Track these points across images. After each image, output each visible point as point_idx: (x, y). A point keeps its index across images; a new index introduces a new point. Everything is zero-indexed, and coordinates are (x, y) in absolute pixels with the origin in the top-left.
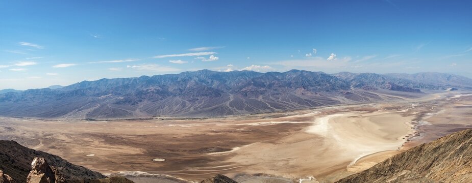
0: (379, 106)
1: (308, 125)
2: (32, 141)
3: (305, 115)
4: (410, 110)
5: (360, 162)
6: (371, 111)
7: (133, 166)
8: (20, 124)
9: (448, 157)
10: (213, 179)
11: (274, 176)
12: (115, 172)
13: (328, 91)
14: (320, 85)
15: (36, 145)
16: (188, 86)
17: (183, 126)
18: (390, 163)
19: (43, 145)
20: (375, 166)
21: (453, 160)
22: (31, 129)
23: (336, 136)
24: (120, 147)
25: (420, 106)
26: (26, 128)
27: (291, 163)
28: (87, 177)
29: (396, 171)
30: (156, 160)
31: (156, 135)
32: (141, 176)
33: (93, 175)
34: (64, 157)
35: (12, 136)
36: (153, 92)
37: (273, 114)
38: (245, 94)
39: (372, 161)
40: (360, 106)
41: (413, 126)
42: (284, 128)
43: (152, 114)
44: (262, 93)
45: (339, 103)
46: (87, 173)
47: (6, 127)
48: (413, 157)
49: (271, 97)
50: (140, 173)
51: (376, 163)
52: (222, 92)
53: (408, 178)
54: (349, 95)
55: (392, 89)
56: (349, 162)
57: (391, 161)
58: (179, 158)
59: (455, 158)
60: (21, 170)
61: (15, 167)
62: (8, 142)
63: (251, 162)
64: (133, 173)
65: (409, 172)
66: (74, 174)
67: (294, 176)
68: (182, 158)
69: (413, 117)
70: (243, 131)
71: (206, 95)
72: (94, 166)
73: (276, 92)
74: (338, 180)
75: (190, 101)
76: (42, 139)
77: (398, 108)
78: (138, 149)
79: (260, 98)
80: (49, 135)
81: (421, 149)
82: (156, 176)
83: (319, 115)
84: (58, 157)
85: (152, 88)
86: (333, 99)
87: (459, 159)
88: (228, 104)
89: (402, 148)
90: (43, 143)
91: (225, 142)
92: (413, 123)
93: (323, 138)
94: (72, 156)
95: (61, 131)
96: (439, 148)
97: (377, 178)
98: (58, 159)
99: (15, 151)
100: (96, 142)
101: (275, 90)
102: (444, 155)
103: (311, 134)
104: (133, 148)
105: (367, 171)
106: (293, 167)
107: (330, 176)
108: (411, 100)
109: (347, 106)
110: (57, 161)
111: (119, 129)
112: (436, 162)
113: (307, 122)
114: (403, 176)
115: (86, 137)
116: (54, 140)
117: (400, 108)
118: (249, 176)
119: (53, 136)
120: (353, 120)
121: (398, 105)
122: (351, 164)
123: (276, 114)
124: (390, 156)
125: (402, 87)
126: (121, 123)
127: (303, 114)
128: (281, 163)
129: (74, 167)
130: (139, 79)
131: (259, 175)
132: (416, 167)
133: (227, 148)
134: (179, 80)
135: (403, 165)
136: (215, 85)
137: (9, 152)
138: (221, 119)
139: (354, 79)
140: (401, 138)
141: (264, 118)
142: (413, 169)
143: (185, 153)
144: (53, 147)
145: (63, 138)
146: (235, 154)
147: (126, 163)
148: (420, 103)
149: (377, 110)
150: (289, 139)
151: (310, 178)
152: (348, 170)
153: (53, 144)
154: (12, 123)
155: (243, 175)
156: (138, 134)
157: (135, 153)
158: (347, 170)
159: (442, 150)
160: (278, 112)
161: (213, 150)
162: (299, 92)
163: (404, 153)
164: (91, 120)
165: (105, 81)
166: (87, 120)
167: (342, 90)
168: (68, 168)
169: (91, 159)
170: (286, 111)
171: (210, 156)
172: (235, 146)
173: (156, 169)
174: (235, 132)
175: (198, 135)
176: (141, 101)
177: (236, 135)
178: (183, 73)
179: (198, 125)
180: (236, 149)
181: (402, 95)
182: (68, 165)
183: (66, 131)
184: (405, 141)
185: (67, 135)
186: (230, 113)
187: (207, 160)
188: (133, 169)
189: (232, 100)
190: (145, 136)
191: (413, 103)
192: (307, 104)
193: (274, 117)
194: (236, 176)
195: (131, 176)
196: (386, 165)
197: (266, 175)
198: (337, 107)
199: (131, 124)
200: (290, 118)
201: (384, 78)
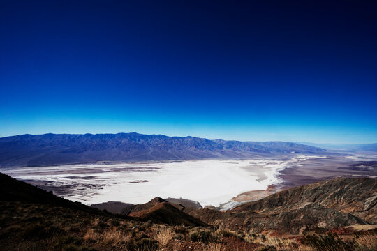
9: (329, 197)
13: (209, 149)
14: (205, 146)
16: (122, 142)
38: (160, 148)
49: (176, 151)
52: (146, 146)
54: (223, 153)
55: (251, 150)
59: (336, 198)
71: (136, 148)
85: (95, 142)
86: (213, 154)
88: (149, 153)
96: (317, 189)
102: (324, 195)
112: (318, 199)
125: (257, 150)
134: (116, 138)
136: (141, 142)
139: (225, 144)
159: (320, 191)
162: (192, 149)
167: (219, 150)
176: (85, 151)
186: (151, 159)
189: (152, 151)
201: (245, 144)
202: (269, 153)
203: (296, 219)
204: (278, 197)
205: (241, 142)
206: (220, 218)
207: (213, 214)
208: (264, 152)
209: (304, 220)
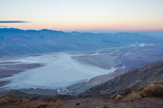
9: (154, 75)
18: (120, 79)
21: (158, 77)
48: (132, 75)
57: (120, 77)
59: (159, 75)
77: (108, 52)
81: (137, 71)
87: (161, 77)
88: (2, 48)
96: (147, 70)
102: (151, 74)
105: (107, 83)
112: (147, 78)
121: (108, 50)
123: (36, 54)
141: (29, 56)
148: (120, 49)
151: (64, 89)
159: (149, 71)
163: (127, 73)
186: (5, 54)
191: (116, 49)
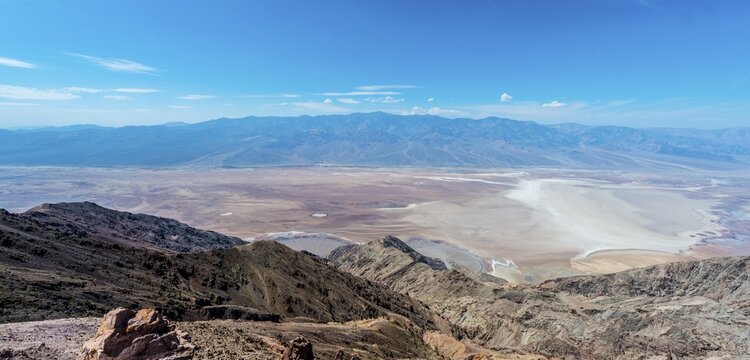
0: (633, 175)
1: (509, 187)
2: (128, 199)
3: (506, 175)
4: (707, 190)
5: (593, 258)
6: (618, 182)
7: (286, 224)
8: (105, 177)
10: (382, 241)
11: (458, 248)
12: (261, 235)
13: (540, 147)
14: (529, 138)
15: (135, 205)
16: (358, 129)
17: (350, 174)
19: (147, 205)
20: (628, 271)
22: (127, 183)
23: (551, 210)
24: (269, 200)
25: (735, 186)
26: (117, 181)
27: (482, 234)
28: (219, 246)
29: (677, 292)
30: (316, 215)
31: (316, 185)
32: (297, 237)
33: (228, 243)
34: (184, 219)
35: (87, 195)
36: (315, 134)
37: (461, 168)
38: (427, 142)
39: (619, 261)
40: (597, 172)
41: (716, 218)
42: (476, 188)
43: (313, 160)
44: (448, 142)
45: (560, 164)
46: (219, 240)
47: (75, 183)
48: (720, 276)
49: (460, 148)
50: (295, 233)
51: (627, 268)
52: (399, 138)
53: (713, 314)
54: (575, 155)
55: (663, 151)
56: (575, 253)
58: (343, 212)
60: (97, 246)
61: (83, 243)
62: (75, 204)
63: (429, 224)
64: (285, 234)
65: (714, 304)
66: (197, 244)
67: (484, 254)
68: (349, 213)
69: (716, 203)
70: (422, 185)
71: (381, 141)
72: (230, 229)
73: (466, 143)
74: (555, 278)
75: (360, 146)
76: (148, 196)
78: (293, 203)
79: (446, 148)
80: (161, 189)
82: (315, 236)
83: (525, 177)
84: (172, 220)
85: (315, 130)
86: (549, 157)
88: (405, 152)
89: (689, 253)
90: (148, 202)
91: (400, 197)
92: (715, 213)
93: (531, 209)
94: (197, 218)
95: (182, 183)
97: (632, 295)
98: (172, 223)
99: (91, 218)
100: (236, 197)
101: (466, 140)
103: (514, 201)
104: (287, 202)
105: (611, 276)
106: (483, 240)
107: (541, 267)
108: (708, 172)
109: (572, 170)
110: (170, 226)
111: (270, 178)
113: (510, 184)
114: (698, 309)
115: (221, 190)
116: (168, 196)
117: (681, 183)
118: (426, 241)
119: (168, 191)
120: (584, 191)
121: (677, 179)
122: (578, 257)
123: (465, 169)
124: (661, 262)
125: (684, 150)
126: (273, 171)
127: (503, 172)
128: (469, 232)
129: (199, 234)
130: (298, 118)
131: (437, 242)
132: (733, 297)
133: (402, 203)
134: (348, 122)
135: (696, 285)
136: (391, 129)
137: (76, 220)
138: (396, 170)
139: (586, 134)
140: (686, 234)
141: (449, 172)
142: (724, 301)
143: (351, 207)
144: (167, 207)
145: (183, 192)
146: (410, 212)
147: (277, 221)
148: (732, 179)
149: (630, 181)
150: (482, 203)
151: (508, 262)
152: (573, 266)
153: (167, 202)
154: (90, 175)
155: (419, 239)
156: (295, 184)
157: (290, 207)
158: (570, 266)
160: (468, 167)
161: (385, 204)
162: (498, 145)
164: (230, 167)
165: (252, 119)
166: (224, 167)
167: (565, 148)
168: (189, 236)
169: (227, 219)
170: (479, 167)
171: (380, 212)
172: (411, 202)
173: (316, 227)
174: (413, 185)
175: (368, 186)
176: (299, 145)
177: (414, 189)
178: (353, 115)
179: (368, 174)
180: (412, 206)
181: (685, 163)
182: (189, 231)
183: (189, 183)
184: (696, 240)
185: (191, 188)
186: (408, 163)
187: (377, 216)
188: (287, 228)
189: (410, 147)
190: (302, 186)
191: (714, 178)
192: (508, 161)
193: (463, 172)
194: (411, 240)
195: (283, 238)
196: (652, 276)
197: (447, 244)
198: (555, 170)
199: (286, 172)
200: (482, 176)
201: (645, 135)
202: (729, 159)
203: (647, 332)
204: (662, 274)
205: (633, 131)
206: (472, 293)
207: (460, 283)
208: (707, 156)
209: (665, 340)
